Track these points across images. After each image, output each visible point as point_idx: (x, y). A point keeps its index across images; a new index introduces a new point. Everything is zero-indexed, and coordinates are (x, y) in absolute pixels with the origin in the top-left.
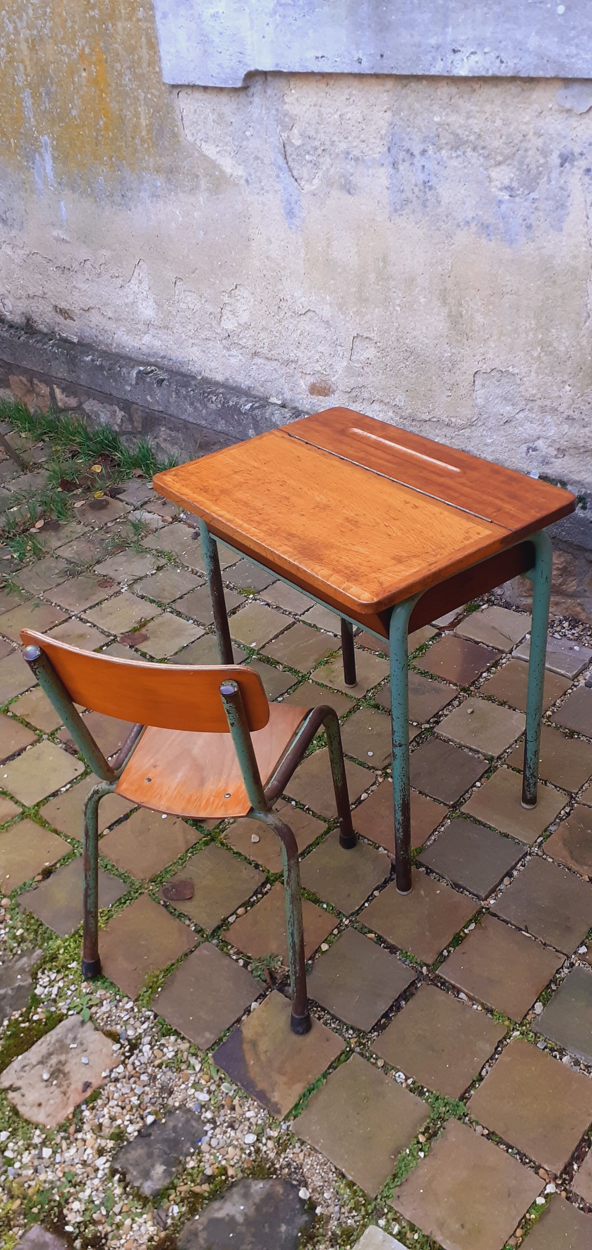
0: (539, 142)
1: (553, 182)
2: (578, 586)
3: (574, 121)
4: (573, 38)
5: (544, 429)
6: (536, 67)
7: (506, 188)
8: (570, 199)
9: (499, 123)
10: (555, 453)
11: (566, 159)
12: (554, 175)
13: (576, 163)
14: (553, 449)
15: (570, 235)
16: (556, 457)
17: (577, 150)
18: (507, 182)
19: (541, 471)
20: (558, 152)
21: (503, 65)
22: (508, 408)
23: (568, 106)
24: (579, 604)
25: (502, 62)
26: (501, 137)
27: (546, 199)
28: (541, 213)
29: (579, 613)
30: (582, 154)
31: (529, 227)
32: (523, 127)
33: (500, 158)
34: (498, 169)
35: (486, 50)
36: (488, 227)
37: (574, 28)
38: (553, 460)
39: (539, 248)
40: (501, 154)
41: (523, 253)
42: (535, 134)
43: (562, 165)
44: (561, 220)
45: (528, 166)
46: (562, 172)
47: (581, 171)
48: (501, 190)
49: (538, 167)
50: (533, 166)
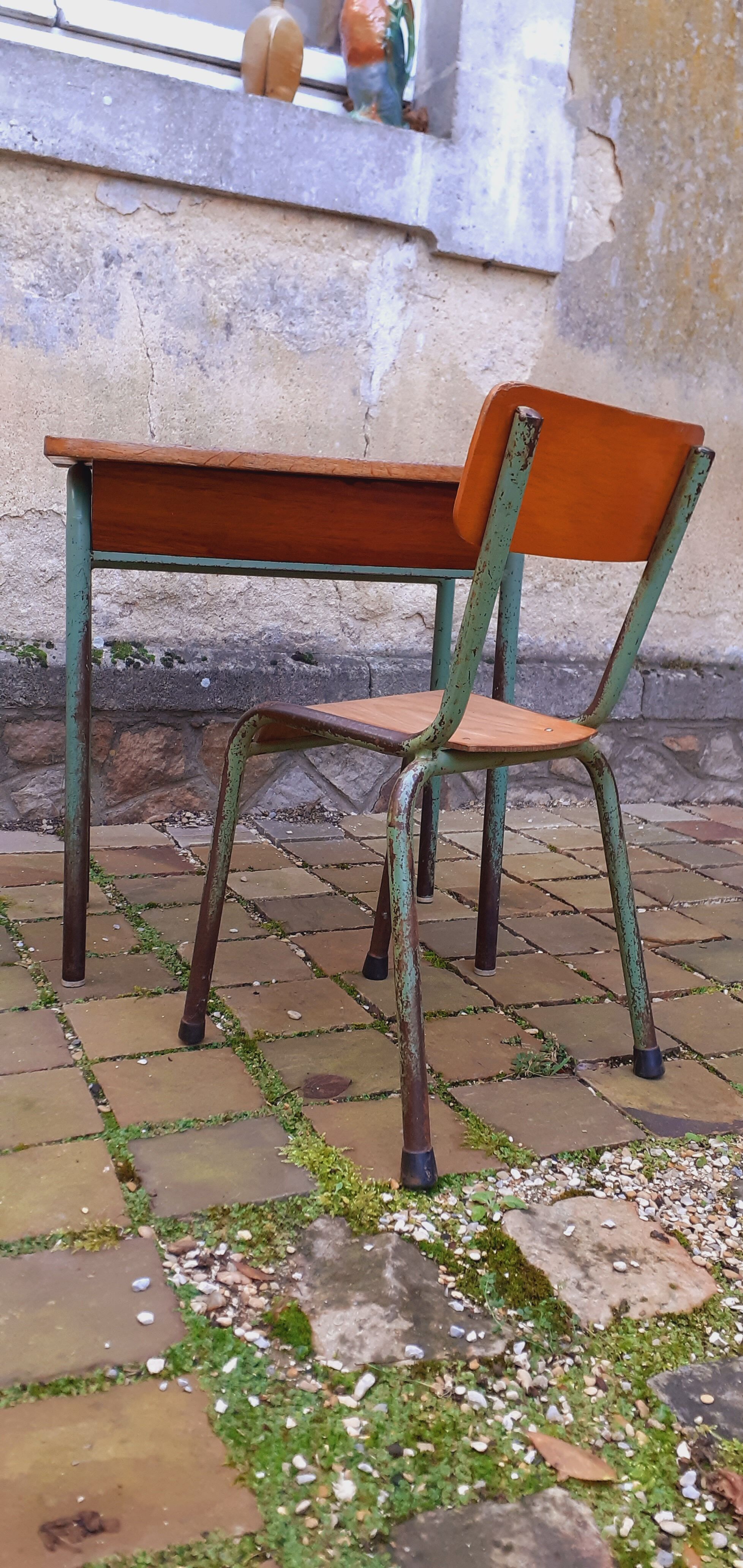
0: (76, 238)
1: (98, 283)
2: (186, 764)
3: (116, 220)
4: (124, 132)
5: (104, 581)
6: (80, 152)
7: (34, 286)
8: (120, 303)
9: (19, 210)
10: (119, 610)
11: (110, 259)
12: (99, 275)
13: (123, 265)
14: (115, 605)
15: (123, 343)
16: (121, 615)
17: (124, 251)
18: (33, 279)
19: (106, 636)
20: (101, 252)
21: (37, 144)
22: (50, 561)
23: (110, 204)
24: (189, 789)
25: (35, 139)
26: (23, 227)
27: (90, 301)
28: (84, 317)
29: (191, 800)
30: (130, 256)
31: (70, 332)
32: (54, 220)
33: (23, 250)
34: (20, 263)
35: (12, 122)
36: (11, 330)
37: (124, 122)
38: (118, 619)
39: (84, 357)
40: (25, 244)
41: (63, 362)
42: (69, 228)
43: (107, 266)
44: (110, 326)
45: (61, 263)
46: (106, 274)
47: (130, 274)
48: (27, 287)
49: (73, 266)
50: (67, 264)
